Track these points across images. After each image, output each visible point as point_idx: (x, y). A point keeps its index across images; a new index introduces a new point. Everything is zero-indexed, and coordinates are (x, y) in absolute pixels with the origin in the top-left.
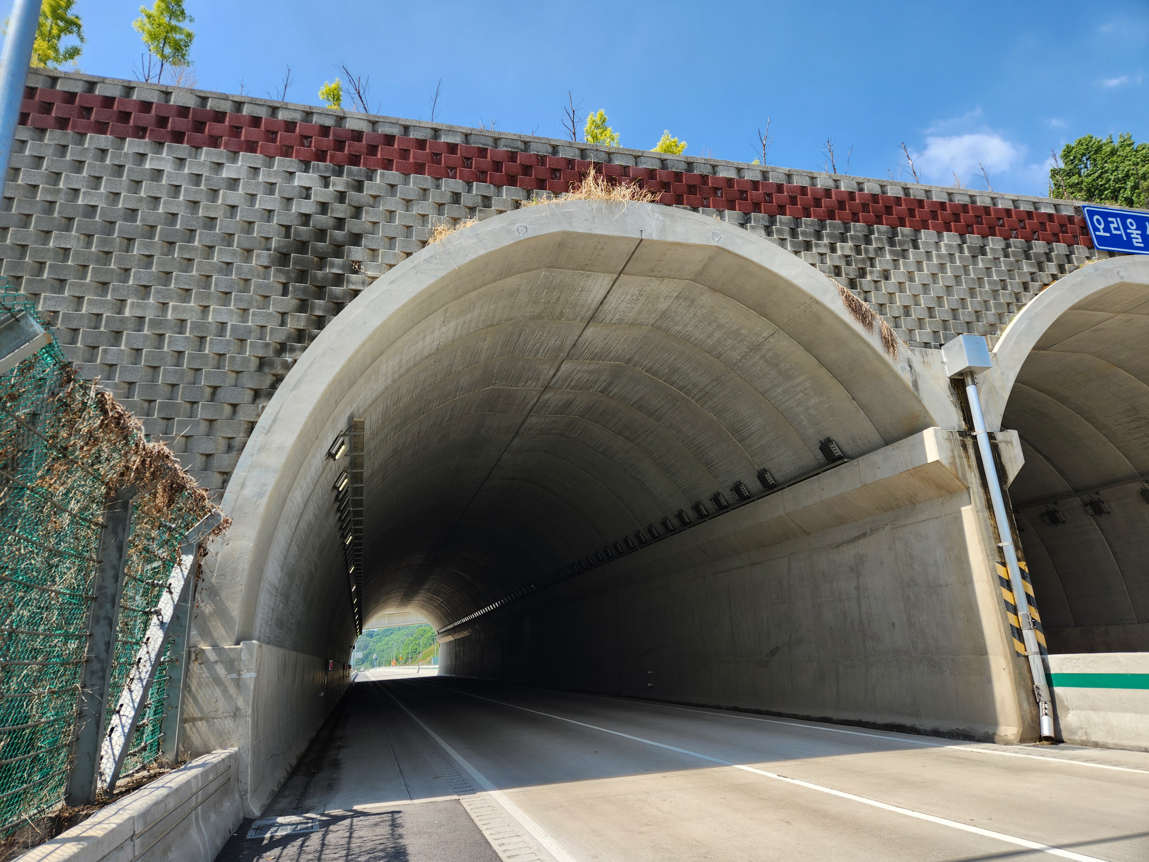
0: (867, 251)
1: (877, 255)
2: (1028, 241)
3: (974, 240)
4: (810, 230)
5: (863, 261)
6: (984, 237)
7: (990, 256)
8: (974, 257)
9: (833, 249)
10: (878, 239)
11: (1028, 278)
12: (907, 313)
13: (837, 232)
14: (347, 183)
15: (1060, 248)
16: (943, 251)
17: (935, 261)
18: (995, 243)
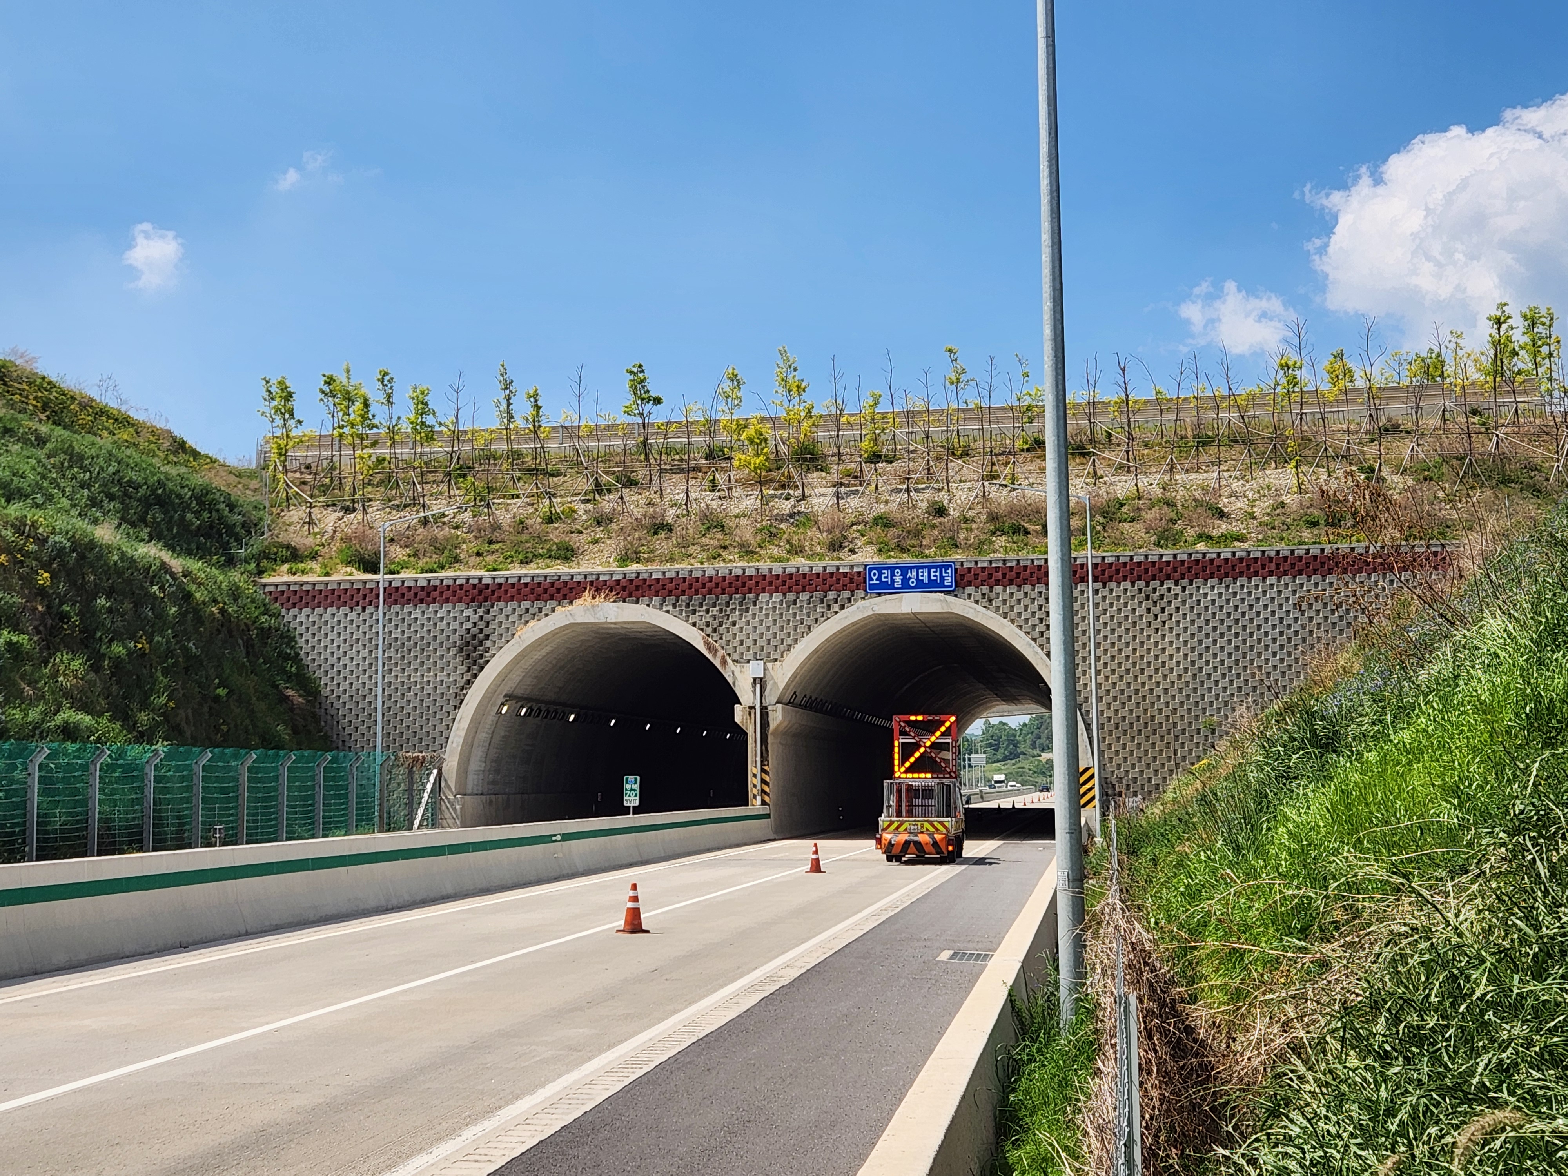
0: (726, 611)
1: (731, 613)
2: (826, 592)
3: (791, 596)
4: (697, 603)
5: (723, 617)
6: (798, 593)
7: (798, 605)
8: (789, 607)
9: (707, 612)
10: (734, 603)
11: (818, 616)
12: (742, 644)
13: (711, 602)
14: (484, 612)
15: (846, 594)
16: (770, 606)
17: (764, 612)
18: (804, 596)
